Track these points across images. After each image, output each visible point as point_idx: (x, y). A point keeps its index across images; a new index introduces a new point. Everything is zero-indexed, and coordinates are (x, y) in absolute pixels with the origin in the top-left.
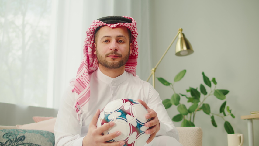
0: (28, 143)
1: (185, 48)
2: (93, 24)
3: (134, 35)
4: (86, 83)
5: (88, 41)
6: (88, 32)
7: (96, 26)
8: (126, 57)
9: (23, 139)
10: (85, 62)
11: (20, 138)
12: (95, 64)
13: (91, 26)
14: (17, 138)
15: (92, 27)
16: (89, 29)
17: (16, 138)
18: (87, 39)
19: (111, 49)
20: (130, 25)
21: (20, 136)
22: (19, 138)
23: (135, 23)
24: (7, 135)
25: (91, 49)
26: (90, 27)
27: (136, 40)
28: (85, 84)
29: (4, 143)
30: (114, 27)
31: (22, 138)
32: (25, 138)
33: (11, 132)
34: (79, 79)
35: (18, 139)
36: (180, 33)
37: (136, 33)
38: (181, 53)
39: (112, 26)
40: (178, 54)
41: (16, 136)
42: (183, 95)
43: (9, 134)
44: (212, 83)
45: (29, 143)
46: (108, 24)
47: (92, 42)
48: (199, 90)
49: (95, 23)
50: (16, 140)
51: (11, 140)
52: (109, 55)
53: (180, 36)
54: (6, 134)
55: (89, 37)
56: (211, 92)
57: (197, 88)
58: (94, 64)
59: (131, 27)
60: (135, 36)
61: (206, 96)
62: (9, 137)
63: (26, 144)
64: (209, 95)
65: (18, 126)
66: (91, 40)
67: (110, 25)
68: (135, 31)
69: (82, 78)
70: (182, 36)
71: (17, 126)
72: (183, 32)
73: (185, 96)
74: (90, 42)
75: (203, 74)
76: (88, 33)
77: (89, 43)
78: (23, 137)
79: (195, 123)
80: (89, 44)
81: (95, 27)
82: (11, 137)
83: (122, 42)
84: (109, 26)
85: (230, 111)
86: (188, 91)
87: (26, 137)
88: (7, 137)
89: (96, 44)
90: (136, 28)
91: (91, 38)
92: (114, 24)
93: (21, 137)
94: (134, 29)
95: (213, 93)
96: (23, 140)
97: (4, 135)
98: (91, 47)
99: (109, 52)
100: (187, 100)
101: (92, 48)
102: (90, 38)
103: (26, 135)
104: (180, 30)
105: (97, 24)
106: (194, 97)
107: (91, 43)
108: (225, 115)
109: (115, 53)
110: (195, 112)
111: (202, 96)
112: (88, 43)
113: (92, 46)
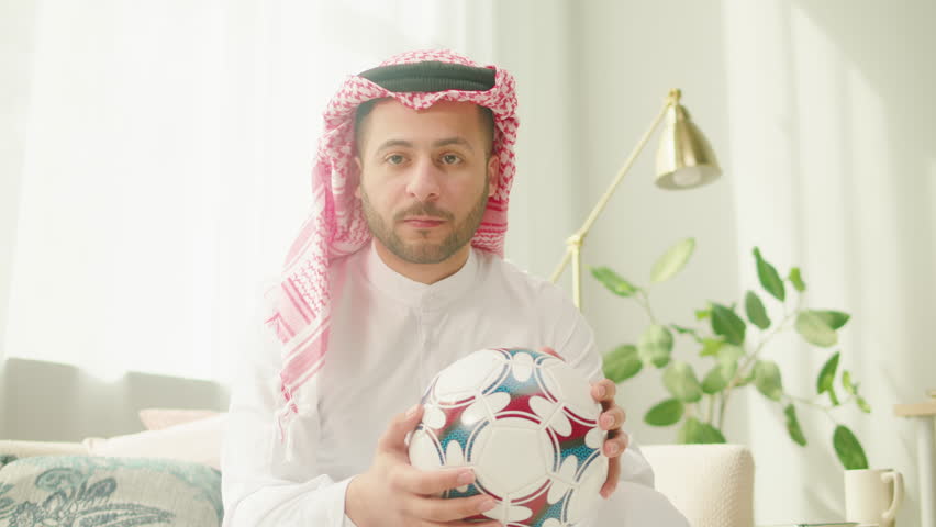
0: (124, 505)
1: (690, 160)
2: (348, 89)
3: (502, 128)
4: (316, 301)
5: (330, 146)
6: (328, 114)
7: (357, 97)
8: (469, 218)
9: (107, 489)
10: (317, 223)
11: (99, 487)
12: (356, 230)
13: (339, 95)
14: (88, 487)
15: (343, 100)
16: (335, 106)
17: (84, 486)
18: (327, 141)
19: (413, 195)
20: (485, 98)
21: (97, 480)
22: (95, 485)
23: (509, 85)
24: (52, 477)
25: (343, 176)
26: (336, 100)
27: (508, 146)
28: (312, 307)
29: (40, 504)
30: (425, 106)
31: (103, 488)
32: (114, 487)
33: (65, 466)
34: (293, 284)
35: (90, 490)
36: (670, 104)
37: (511, 120)
38: (678, 179)
39: (418, 103)
40: (667, 182)
41: (83, 480)
42: (682, 331)
43: (59, 474)
44: (789, 287)
45: (129, 505)
46: (404, 91)
47: (347, 149)
48: (741, 313)
49: (355, 86)
50: (81, 493)
51: (64, 496)
52: (407, 217)
53: (672, 116)
54: (47, 476)
55: (334, 132)
56: (787, 318)
57: (734, 305)
58: (351, 229)
59: (492, 101)
60: (506, 130)
61: (767, 333)
62: (59, 483)
63: (118, 507)
64: (779, 329)
65: (91, 444)
66: (344, 143)
67: (411, 99)
68: (506, 113)
69: (304, 279)
70: (681, 117)
71: (86, 442)
72: (683, 102)
73: (692, 332)
74: (338, 150)
75: (757, 253)
76: (329, 118)
77: (335, 155)
78: (109, 484)
79: (726, 433)
80: (335, 161)
81: (353, 100)
82: (64, 485)
83: (457, 160)
84: (406, 104)
85: (855, 389)
86: (700, 315)
87: (118, 482)
88: (53, 481)
89: (362, 162)
90: (511, 100)
91: (342, 137)
92: (426, 93)
93: (100, 483)
94: (504, 107)
95: (792, 321)
96: (108, 495)
97: (39, 478)
98: (342, 171)
99: (407, 203)
100: (699, 347)
101: (345, 172)
102: (338, 136)
103: (119, 475)
104: (672, 94)
105: (360, 93)
106: (721, 338)
107: (341, 155)
108: (836, 403)
109: (429, 211)
110: (726, 391)
111: (752, 332)
112: (331, 154)
113: (348, 165)
